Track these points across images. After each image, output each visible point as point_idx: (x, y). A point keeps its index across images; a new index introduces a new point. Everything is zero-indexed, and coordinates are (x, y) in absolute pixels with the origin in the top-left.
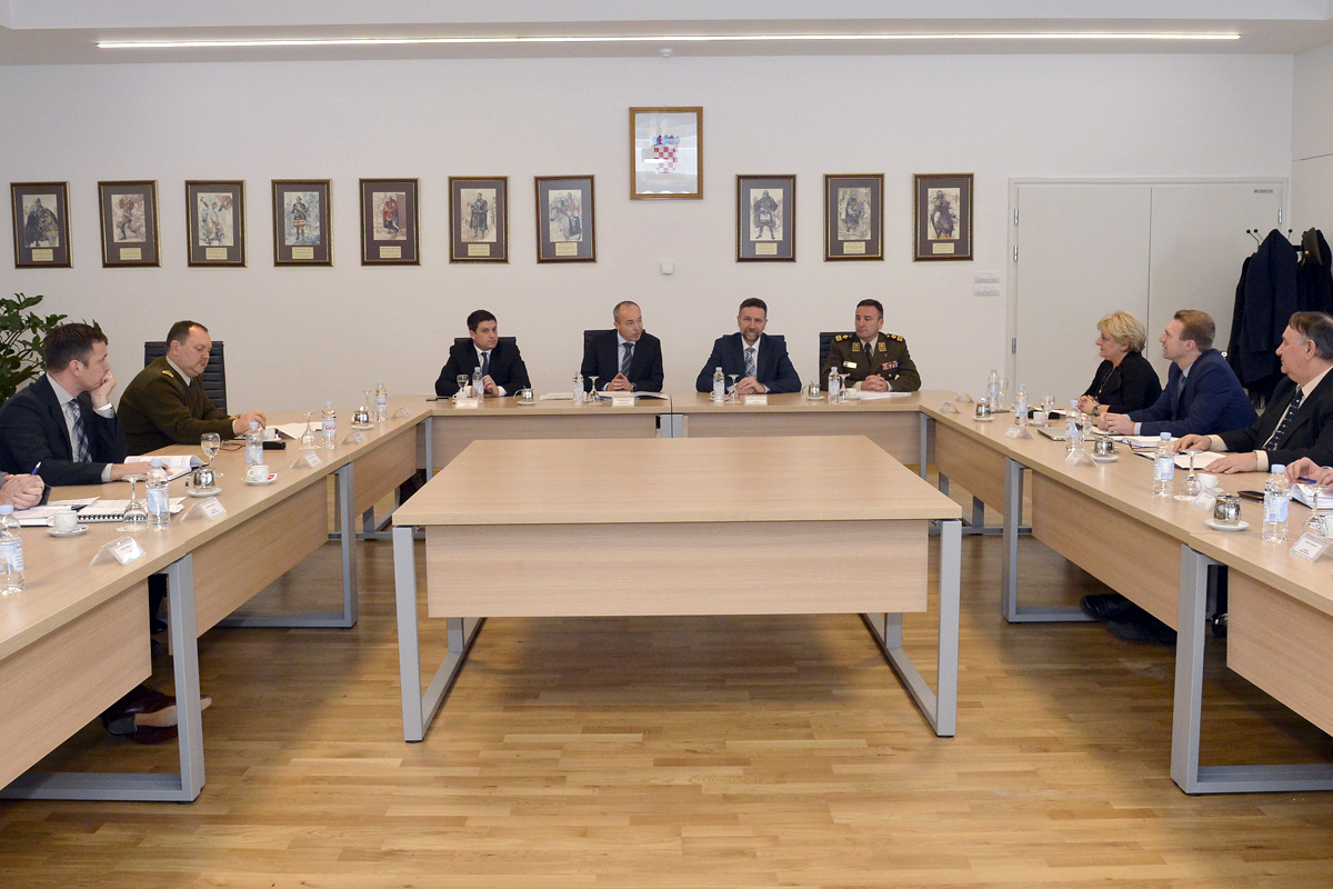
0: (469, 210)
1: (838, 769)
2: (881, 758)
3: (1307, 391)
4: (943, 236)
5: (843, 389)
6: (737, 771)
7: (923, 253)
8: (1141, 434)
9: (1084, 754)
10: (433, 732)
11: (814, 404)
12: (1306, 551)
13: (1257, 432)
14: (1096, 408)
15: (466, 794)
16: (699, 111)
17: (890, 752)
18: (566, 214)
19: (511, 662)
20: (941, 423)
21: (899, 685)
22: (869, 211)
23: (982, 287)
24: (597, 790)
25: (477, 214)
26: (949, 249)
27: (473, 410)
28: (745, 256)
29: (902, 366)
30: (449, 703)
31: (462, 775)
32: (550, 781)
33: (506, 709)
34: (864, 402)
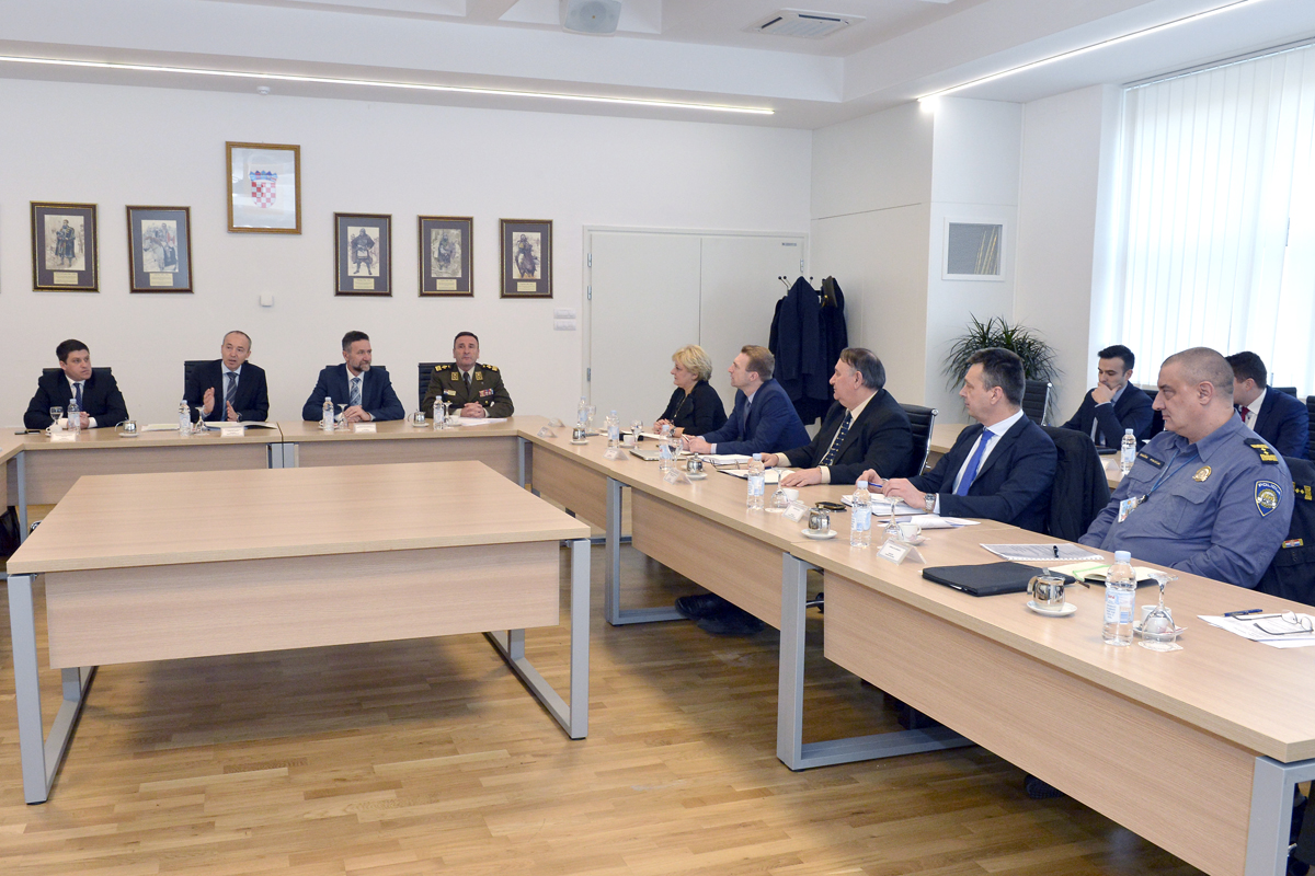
0: (55, 237)
1: (486, 781)
2: (523, 767)
3: (855, 414)
4: (526, 276)
5: (447, 416)
6: (390, 795)
7: (509, 291)
8: (717, 453)
9: (701, 743)
10: (57, 790)
11: (419, 430)
12: (891, 555)
13: (814, 450)
14: (673, 430)
15: (106, 855)
16: (296, 149)
17: (532, 759)
18: (161, 245)
19: (133, 705)
20: (538, 446)
21: (527, 693)
22: (460, 251)
23: (561, 322)
24: (249, 833)
25: (63, 241)
26: (532, 287)
27: (72, 443)
28: (344, 289)
29: (497, 394)
30: (72, 755)
31: (98, 834)
32: (196, 829)
33: (138, 755)
34: (465, 428)
